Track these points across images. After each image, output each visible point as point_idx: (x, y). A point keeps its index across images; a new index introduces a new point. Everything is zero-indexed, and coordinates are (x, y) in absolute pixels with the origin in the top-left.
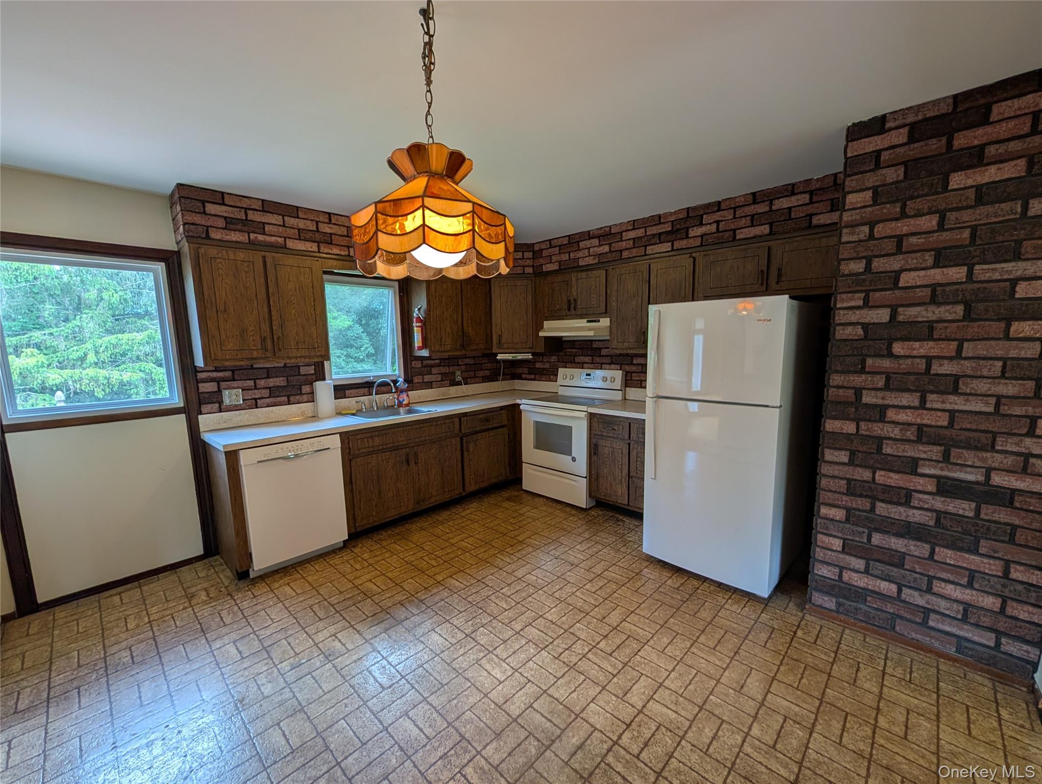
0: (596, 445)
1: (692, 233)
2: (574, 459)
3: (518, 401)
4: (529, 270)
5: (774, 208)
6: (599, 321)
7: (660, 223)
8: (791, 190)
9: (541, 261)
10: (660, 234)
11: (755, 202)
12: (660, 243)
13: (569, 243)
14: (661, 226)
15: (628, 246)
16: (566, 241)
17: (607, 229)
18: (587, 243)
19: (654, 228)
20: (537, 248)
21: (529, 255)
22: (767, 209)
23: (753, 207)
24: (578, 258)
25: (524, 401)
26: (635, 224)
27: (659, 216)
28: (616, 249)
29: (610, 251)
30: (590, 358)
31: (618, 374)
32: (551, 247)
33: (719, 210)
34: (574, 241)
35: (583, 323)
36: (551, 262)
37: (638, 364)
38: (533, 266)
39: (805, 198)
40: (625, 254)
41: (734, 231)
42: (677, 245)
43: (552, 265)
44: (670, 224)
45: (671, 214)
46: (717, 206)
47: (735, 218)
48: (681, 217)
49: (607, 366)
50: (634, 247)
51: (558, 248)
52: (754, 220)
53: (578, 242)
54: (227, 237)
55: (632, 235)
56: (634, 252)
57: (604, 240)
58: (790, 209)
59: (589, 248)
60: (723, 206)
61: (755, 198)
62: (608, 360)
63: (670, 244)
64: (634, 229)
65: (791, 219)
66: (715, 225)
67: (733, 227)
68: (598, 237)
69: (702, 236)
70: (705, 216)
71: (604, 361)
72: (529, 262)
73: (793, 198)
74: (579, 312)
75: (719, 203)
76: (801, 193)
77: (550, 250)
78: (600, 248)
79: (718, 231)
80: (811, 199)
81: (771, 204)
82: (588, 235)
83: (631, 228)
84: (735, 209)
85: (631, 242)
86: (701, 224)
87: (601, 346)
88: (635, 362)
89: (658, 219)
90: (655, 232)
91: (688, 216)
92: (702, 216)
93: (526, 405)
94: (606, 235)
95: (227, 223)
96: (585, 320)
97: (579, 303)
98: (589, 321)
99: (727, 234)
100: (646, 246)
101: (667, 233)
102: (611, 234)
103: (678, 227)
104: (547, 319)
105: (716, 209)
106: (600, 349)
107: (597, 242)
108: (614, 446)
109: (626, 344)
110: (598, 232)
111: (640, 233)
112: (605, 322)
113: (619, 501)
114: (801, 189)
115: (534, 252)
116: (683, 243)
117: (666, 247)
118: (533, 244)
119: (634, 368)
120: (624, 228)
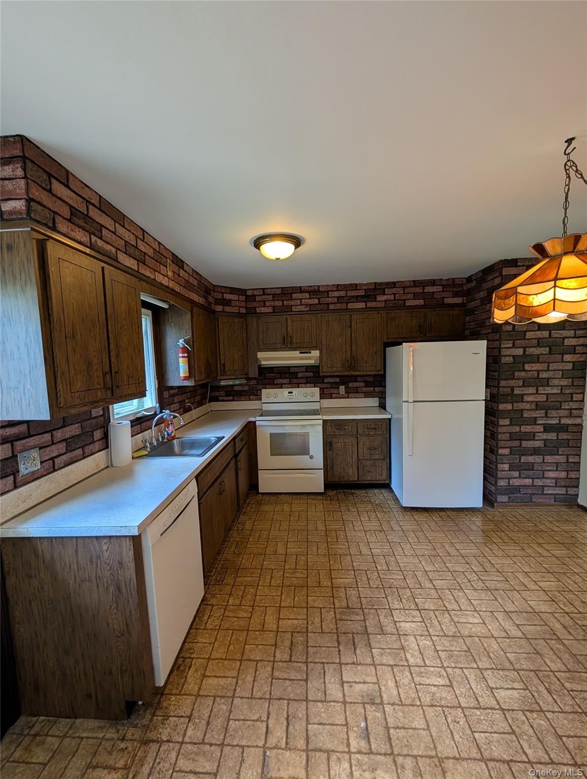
0: (331, 443)
1: (378, 298)
2: (311, 457)
3: (252, 419)
4: (243, 311)
5: (425, 291)
6: (310, 353)
7: (357, 289)
8: (433, 283)
9: (254, 304)
10: (357, 297)
11: (415, 286)
12: (357, 302)
13: (282, 294)
14: (357, 291)
15: (333, 302)
16: (279, 292)
17: (317, 288)
18: (300, 296)
19: (353, 292)
20: (249, 293)
21: (243, 298)
22: (421, 291)
23: (414, 288)
24: (292, 306)
25: (258, 418)
26: (338, 287)
27: (356, 285)
28: (324, 302)
29: (319, 303)
30: (289, 380)
31: (317, 390)
32: (264, 294)
33: (395, 287)
34: (287, 293)
35: (296, 354)
36: (264, 306)
37: (328, 383)
38: (246, 308)
39: (440, 288)
40: (331, 307)
41: (404, 300)
42: (369, 305)
43: (266, 309)
44: (364, 291)
45: (365, 285)
46: (393, 285)
47: (404, 293)
48: (371, 287)
49: (304, 385)
50: (338, 303)
51: (271, 296)
52: (416, 296)
53: (291, 293)
54: (72, 233)
55: (336, 294)
56: (338, 306)
57: (314, 295)
58: (433, 292)
59: (301, 299)
60: (397, 285)
61: (416, 283)
62: (304, 381)
63: (364, 304)
64: (337, 290)
65: (434, 298)
66: (393, 296)
67: (403, 298)
68: (309, 292)
69: (385, 301)
70: (386, 289)
71: (301, 382)
72: (243, 304)
73: (435, 287)
74: (294, 346)
75: (394, 283)
76: (437, 285)
77: (263, 297)
78: (311, 300)
79: (395, 300)
80: (443, 289)
81: (424, 289)
82: (300, 290)
83: (336, 289)
84: (404, 288)
85: (336, 299)
86: (384, 294)
87: (298, 371)
88: (326, 381)
89: (355, 287)
90: (354, 295)
91: (375, 288)
92: (384, 289)
93: (260, 421)
94: (314, 291)
95: (72, 214)
96: (298, 352)
97: (294, 339)
98: (301, 353)
99: (401, 302)
100: (347, 303)
101: (362, 296)
102: (319, 291)
103: (369, 293)
104: (261, 350)
105: (393, 286)
106: (297, 373)
107: (308, 295)
108: (346, 440)
109: (335, 369)
110: (310, 288)
111: (343, 293)
112: (316, 353)
113: (351, 480)
114: (438, 283)
115: (247, 296)
116: (373, 304)
117: (361, 305)
118: (246, 290)
119: (325, 386)
120: (329, 289)
